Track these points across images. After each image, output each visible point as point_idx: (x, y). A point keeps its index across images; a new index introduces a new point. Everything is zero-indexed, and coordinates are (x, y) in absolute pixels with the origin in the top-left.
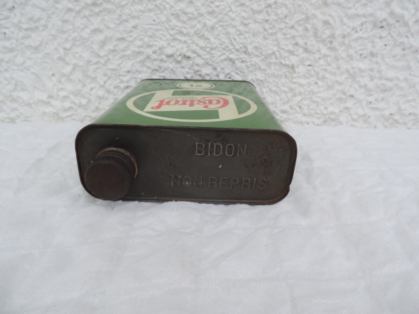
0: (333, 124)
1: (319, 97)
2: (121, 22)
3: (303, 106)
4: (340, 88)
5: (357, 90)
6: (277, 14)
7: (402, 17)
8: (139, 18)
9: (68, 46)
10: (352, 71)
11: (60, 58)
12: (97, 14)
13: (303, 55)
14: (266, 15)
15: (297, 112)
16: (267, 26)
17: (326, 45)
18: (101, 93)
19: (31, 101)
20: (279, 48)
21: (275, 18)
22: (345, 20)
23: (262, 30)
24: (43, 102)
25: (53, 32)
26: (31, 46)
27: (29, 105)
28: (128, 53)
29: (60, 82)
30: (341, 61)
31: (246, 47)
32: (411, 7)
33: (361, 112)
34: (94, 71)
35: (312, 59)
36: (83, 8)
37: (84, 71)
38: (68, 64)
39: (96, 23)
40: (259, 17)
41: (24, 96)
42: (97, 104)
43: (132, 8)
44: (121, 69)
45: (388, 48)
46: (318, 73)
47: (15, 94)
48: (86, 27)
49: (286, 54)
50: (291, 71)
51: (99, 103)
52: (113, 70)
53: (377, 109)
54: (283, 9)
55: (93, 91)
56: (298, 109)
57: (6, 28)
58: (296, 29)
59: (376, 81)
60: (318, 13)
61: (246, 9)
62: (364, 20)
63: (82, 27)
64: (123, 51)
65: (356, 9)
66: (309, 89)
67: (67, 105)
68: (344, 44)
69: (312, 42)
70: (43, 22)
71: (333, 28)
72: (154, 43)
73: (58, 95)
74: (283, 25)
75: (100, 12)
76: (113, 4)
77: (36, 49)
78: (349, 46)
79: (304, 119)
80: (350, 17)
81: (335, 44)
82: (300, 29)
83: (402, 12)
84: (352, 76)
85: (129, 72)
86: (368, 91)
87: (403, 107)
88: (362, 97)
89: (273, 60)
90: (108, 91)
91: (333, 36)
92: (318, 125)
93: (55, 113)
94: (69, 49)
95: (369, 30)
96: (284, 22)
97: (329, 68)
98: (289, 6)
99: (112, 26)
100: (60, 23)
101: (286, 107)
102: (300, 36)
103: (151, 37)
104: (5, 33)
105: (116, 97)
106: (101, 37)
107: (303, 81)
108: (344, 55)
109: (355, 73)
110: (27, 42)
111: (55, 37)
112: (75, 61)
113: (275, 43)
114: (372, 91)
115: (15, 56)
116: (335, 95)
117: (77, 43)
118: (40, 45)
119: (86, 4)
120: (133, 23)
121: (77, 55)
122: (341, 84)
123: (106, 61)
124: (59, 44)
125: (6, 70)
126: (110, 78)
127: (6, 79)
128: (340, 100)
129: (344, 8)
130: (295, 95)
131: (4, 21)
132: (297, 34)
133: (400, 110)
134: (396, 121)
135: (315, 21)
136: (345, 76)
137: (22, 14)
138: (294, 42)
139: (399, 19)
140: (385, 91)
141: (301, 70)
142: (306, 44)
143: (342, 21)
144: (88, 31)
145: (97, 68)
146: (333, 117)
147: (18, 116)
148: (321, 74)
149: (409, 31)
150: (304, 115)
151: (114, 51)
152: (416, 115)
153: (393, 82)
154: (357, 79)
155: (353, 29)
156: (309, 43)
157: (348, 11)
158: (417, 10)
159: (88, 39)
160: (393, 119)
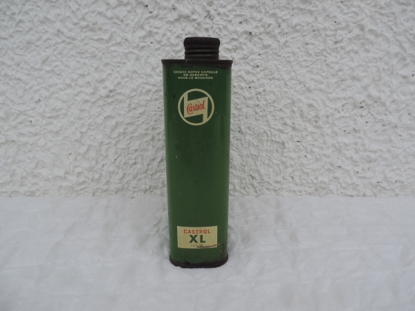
0: (324, 192)
1: (309, 169)
2: (130, 110)
3: (295, 177)
4: (328, 160)
5: (343, 162)
6: (266, 100)
7: (380, 98)
8: (146, 106)
9: (84, 130)
10: (337, 146)
11: (76, 140)
12: (110, 104)
13: (291, 133)
14: (256, 101)
15: (289, 182)
16: (258, 110)
17: (312, 124)
18: (112, 169)
19: (50, 177)
20: (270, 127)
21: (265, 103)
22: (328, 103)
23: (253, 113)
24: (60, 177)
25: (72, 119)
26: (52, 131)
27: (48, 180)
28: (136, 134)
29: (76, 159)
30: (326, 137)
31: (240, 128)
32: (387, 89)
33: (349, 181)
34: (107, 150)
35: (301, 136)
36: (98, 99)
37: (97, 151)
38: (83, 145)
39: (108, 111)
40: (251, 102)
41: (44, 172)
42: (108, 178)
43: (140, 99)
44: (129, 148)
45: (369, 124)
46: (306, 148)
47: (36, 171)
48: (100, 115)
49: (277, 133)
50: (282, 147)
51: (110, 177)
52: (123, 149)
53: (365, 178)
54: (272, 95)
55: (105, 167)
56: (290, 179)
57: (32, 117)
58: (284, 112)
59: (360, 153)
60: (302, 98)
61: (239, 96)
62: (345, 102)
63: (97, 115)
64: (132, 133)
65: (337, 94)
66: (299, 162)
67: (82, 179)
68: (329, 123)
69: (299, 122)
70: (64, 111)
71: (317, 110)
72: (159, 126)
73: (73, 171)
74: (272, 109)
75: (112, 102)
76: (124, 95)
77: (57, 133)
78: (333, 124)
79: (296, 188)
80: (331, 100)
81: (320, 123)
82: (287, 111)
83: (378, 94)
84: (339, 150)
85: (136, 150)
86: (355, 163)
87: (389, 175)
88: (349, 168)
89: (265, 138)
90: (118, 167)
91: (317, 116)
92: (310, 194)
93: (70, 187)
94: (85, 133)
95: (350, 110)
96: (273, 106)
97: (316, 143)
98: (276, 93)
99: (123, 113)
100: (78, 112)
101: (279, 178)
102: (287, 117)
103: (156, 121)
104: (31, 121)
105: (125, 172)
106: (113, 122)
107: (293, 155)
108: (329, 132)
109: (340, 147)
110: (49, 128)
111: (73, 123)
112: (90, 143)
113: (266, 123)
114: (357, 162)
115: (38, 140)
116: (323, 166)
117: (92, 128)
118: (60, 130)
119: (101, 96)
120: (141, 110)
121: (92, 138)
122: (329, 157)
123: (117, 142)
124: (76, 129)
125: (30, 151)
126: (119, 156)
127: (29, 158)
129: (326, 92)
130: (286, 167)
131: (31, 112)
132: (285, 116)
133: (386, 178)
134: (384, 188)
135: (301, 104)
136: (331, 150)
137: (46, 105)
138: (283, 122)
139: (377, 101)
140: (370, 161)
141: (290, 145)
142: (293, 124)
143: (324, 104)
144: (102, 117)
145: (108, 148)
146: (323, 185)
147: (38, 190)
148: (309, 149)
149: (387, 110)
150: (297, 185)
151: (124, 133)
152: (402, 182)
153: (377, 154)
154: (343, 152)
155: (335, 110)
156: (296, 123)
157: (330, 95)
158: (392, 92)
159: (101, 125)
160: (381, 187)
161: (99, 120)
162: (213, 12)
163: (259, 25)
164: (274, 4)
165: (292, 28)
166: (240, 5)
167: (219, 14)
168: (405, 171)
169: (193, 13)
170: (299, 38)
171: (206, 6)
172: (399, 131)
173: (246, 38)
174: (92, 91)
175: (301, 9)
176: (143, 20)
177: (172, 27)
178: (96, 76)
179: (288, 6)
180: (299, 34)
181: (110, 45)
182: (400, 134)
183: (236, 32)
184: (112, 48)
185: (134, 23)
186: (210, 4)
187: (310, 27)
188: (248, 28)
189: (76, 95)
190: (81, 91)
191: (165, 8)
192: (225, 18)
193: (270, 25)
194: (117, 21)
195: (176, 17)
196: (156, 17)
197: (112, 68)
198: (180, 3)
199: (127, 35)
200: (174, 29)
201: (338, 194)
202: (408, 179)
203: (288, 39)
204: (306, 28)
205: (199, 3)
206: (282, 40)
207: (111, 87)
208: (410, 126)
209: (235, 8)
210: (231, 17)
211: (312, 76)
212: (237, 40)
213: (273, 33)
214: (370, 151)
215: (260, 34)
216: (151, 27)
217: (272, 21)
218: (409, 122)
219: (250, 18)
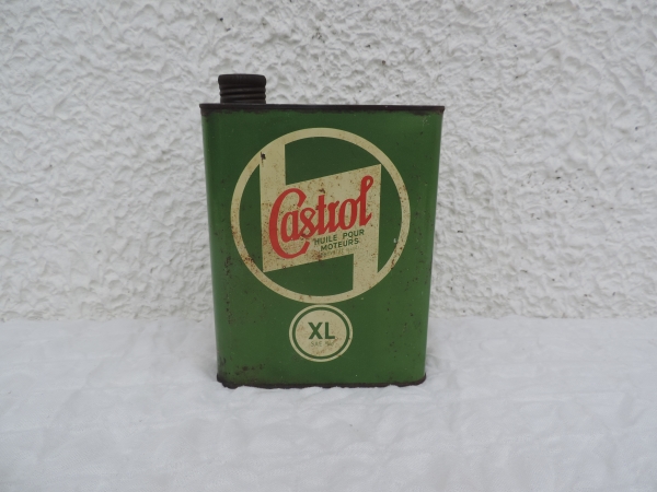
0: (501, 311)
1: (477, 274)
2: (195, 182)
3: (455, 288)
4: (507, 261)
5: (531, 264)
7: (586, 164)
9: (121, 213)
10: (521, 238)
11: (109, 230)
12: (162, 173)
13: (449, 219)
15: (447, 296)
17: (481, 204)
18: (165, 275)
19: (67, 288)
22: (505, 171)
24: (83, 289)
25: (102, 197)
26: (71, 216)
27: (63, 293)
28: (204, 221)
29: (108, 261)
30: (504, 225)
32: (597, 150)
33: (540, 293)
34: (157, 246)
35: (463, 223)
36: (144, 165)
37: (141, 247)
38: (121, 237)
39: (160, 183)
41: (57, 281)
42: (159, 291)
44: (193, 242)
45: (570, 205)
46: (472, 242)
47: (45, 279)
48: (146, 189)
51: (162, 289)
52: (183, 243)
53: (564, 288)
55: (155, 272)
56: (448, 291)
57: (39, 193)
59: (557, 250)
60: (465, 163)
62: (532, 169)
63: (141, 189)
64: (197, 218)
65: (519, 157)
66: (461, 264)
67: (117, 292)
68: (507, 202)
69: (460, 201)
70: (89, 184)
71: (488, 182)
73: (104, 279)
75: (166, 169)
76: (185, 159)
77: (79, 218)
78: (514, 205)
79: (458, 305)
80: (510, 167)
81: (494, 202)
82: (443, 184)
83: (583, 158)
84: (523, 245)
85: (204, 246)
86: (549, 265)
87: (602, 284)
88: (539, 273)
90: (176, 273)
91: (489, 193)
92: (479, 314)
93: (99, 304)
94: (123, 218)
95: (540, 183)
97: (487, 235)
99: (183, 186)
100: (112, 185)
102: (443, 193)
104: (37, 200)
105: (186, 280)
106: (168, 202)
107: (452, 253)
108: (507, 216)
109: (526, 240)
110: (65, 211)
111: (104, 203)
112: (131, 234)
114: (553, 264)
115: (49, 229)
116: (500, 271)
117: (135, 210)
118: (84, 214)
119: (149, 161)
121: (134, 226)
122: (508, 256)
123: (173, 233)
124: (109, 212)
125: (34, 247)
126: (177, 255)
127: (33, 259)
128: (509, 277)
129: (501, 155)
130: (442, 272)
131: (37, 185)
133: (598, 289)
134: (595, 305)
135: (463, 173)
136: (511, 245)
137: (61, 175)
139: (582, 167)
140: (573, 263)
141: (448, 238)
142: (452, 203)
143: (500, 172)
144: (150, 194)
145: (160, 242)
146: (499, 301)
147: (47, 309)
148: (477, 243)
149: (597, 182)
150: (458, 299)
151: (185, 219)
152: (623, 295)
153: (583, 251)
154: (530, 248)
155: (517, 182)
156: (456, 202)
157: (508, 160)
158: (605, 155)
159: (149, 205)
160: (590, 302)
161: (145, 198)
162: (324, 30)
163: (396, 50)
164: (420, 17)
165: (448, 54)
166: (367, 19)
167: (334, 33)
168: (627, 278)
169: (293, 31)
170: (459, 70)
171: (314, 20)
172: (616, 215)
173: (377, 70)
174: (134, 152)
175: (463, 26)
176: (215, 41)
177: (261, 52)
178: (141, 128)
179: (441, 21)
180: (459, 64)
181: (163, 80)
182: (618, 219)
183: (360, 61)
184: (167, 86)
185: (202, 45)
186: (321, 16)
187: (475, 53)
188: (381, 54)
189: (109, 159)
190: (116, 152)
191: (250, 23)
192: (344, 39)
193: (413, 50)
194: (174, 43)
195: (267, 37)
196: (236, 36)
197: (167, 116)
198: (273, 16)
199: (189, 64)
200: (264, 56)
201: (523, 315)
202: (632, 290)
203: (442, 71)
204: (470, 54)
205: (303, 15)
206: (434, 73)
207: (166, 147)
208: (634, 207)
209: (360, 24)
210: (353, 37)
211: (480, 129)
212: (362, 73)
213: (419, 63)
214: (573, 247)
215: (399, 63)
216: (228, 51)
217: (416, 44)
218: (632, 202)
219: (383, 39)
